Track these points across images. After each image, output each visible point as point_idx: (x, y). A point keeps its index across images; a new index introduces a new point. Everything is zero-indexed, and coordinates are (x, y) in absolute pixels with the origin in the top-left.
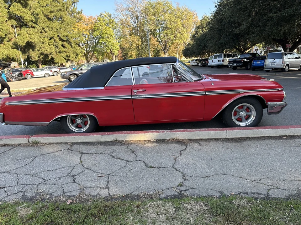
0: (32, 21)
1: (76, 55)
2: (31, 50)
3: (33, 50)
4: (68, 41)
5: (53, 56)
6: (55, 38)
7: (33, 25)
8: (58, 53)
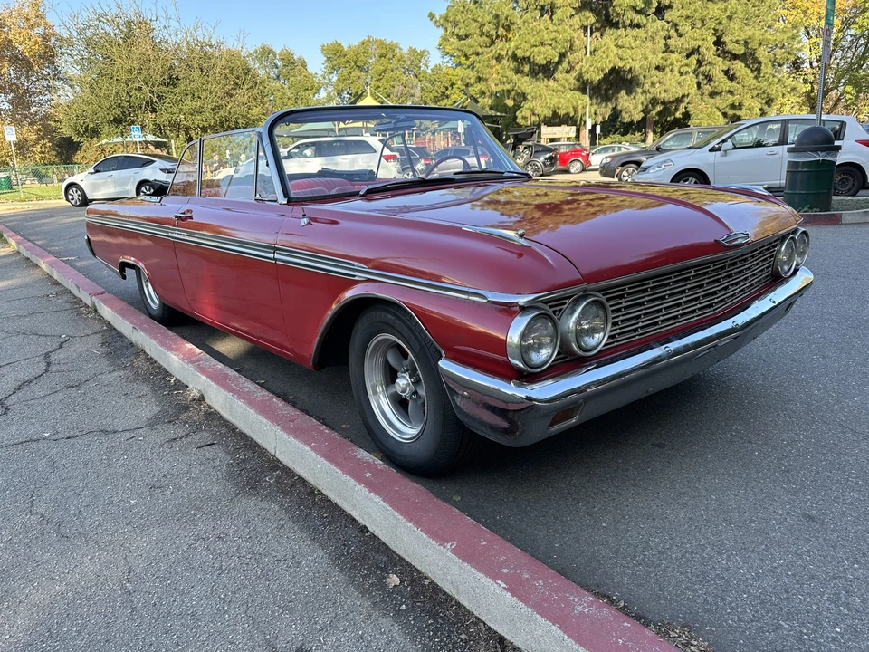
0: (634, 9)
1: (764, 101)
2: (623, 92)
3: (629, 93)
4: (749, 58)
5: (691, 109)
6: (703, 50)
7: (637, 18)
8: (706, 98)
